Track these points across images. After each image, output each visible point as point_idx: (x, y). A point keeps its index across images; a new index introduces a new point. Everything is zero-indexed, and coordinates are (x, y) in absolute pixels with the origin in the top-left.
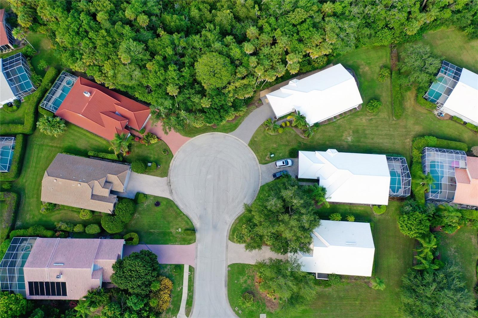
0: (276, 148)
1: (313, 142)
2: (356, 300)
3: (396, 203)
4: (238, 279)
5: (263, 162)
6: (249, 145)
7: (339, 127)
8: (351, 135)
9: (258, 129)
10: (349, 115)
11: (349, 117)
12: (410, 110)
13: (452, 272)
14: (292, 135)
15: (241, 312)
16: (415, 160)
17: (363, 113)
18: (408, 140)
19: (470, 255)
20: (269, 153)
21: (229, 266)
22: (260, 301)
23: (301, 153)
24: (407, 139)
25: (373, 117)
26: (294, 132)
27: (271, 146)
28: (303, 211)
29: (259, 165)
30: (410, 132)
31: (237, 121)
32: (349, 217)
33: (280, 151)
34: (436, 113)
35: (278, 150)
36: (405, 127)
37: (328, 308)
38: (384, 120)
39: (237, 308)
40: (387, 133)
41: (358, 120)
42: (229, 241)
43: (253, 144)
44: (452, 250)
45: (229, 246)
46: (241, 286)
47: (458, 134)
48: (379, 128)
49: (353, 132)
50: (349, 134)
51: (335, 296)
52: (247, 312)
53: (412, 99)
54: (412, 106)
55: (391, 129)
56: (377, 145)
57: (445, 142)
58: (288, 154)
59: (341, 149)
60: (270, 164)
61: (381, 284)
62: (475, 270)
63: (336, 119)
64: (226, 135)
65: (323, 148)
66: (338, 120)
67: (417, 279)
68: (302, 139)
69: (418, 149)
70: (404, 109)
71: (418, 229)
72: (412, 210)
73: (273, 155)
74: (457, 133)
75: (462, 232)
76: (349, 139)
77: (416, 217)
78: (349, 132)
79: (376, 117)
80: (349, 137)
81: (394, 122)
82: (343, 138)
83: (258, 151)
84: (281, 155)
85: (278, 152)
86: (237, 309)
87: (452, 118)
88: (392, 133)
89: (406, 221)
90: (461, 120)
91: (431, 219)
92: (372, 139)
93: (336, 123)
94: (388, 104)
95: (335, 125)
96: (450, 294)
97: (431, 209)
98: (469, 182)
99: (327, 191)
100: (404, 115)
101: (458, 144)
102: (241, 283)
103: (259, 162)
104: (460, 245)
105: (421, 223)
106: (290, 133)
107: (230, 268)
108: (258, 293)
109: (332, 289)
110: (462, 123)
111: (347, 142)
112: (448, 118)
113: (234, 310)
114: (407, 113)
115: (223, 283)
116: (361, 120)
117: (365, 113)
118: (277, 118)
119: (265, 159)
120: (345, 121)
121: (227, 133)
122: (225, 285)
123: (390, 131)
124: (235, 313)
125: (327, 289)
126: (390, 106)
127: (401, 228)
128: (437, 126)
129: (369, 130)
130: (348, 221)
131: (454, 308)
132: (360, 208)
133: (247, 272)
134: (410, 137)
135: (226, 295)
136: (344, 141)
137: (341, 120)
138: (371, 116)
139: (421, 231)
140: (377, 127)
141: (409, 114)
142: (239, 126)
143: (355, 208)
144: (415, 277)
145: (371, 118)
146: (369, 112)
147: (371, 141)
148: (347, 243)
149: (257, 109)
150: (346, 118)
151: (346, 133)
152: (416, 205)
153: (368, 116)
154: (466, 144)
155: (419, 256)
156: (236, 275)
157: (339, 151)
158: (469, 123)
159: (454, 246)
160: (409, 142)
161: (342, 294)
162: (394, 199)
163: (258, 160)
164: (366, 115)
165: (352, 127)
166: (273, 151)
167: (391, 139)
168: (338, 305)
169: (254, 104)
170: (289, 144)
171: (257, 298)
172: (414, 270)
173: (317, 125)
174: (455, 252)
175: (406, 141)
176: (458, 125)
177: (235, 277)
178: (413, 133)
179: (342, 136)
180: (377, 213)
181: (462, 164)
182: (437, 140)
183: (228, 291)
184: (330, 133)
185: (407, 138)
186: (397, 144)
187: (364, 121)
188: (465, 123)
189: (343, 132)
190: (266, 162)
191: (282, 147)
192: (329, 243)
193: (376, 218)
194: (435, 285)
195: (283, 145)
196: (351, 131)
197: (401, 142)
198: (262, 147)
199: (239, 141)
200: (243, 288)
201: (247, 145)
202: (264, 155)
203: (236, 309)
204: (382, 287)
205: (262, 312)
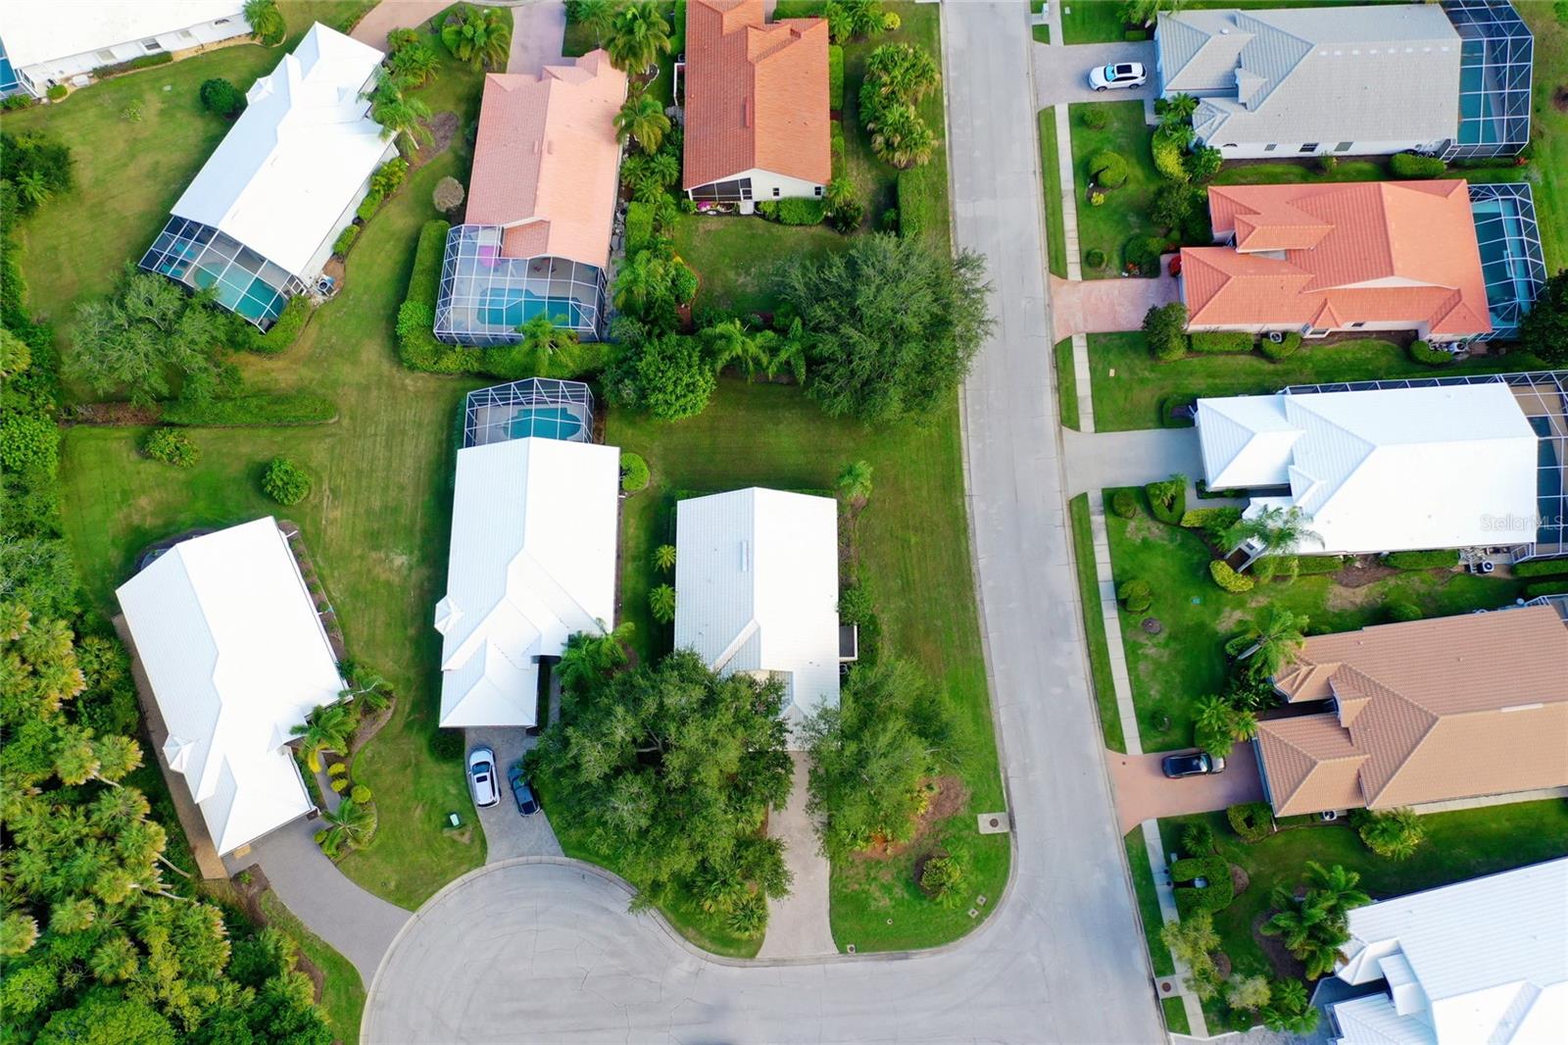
0: (427, 807)
1: (409, 679)
2: (905, 544)
3: (612, 424)
4: (880, 916)
5: (476, 850)
6: (413, 910)
7: (355, 593)
8: (387, 556)
9: (352, 879)
10: (315, 563)
11: (321, 563)
12: (306, 372)
13: (806, 284)
14: (380, 753)
15: (980, 897)
16: (476, 365)
17: (308, 518)
18: (408, 381)
19: (753, 236)
20: (447, 832)
21: (842, 951)
22: (941, 836)
23: (448, 720)
24: (404, 387)
25: (325, 486)
26: (370, 748)
27: (420, 826)
28: (650, 705)
29: (490, 866)
30: (381, 376)
31: (319, 963)
32: (660, 562)
33: (439, 793)
34: (319, 299)
35: (434, 801)
36: (364, 389)
37: (939, 623)
38: (337, 451)
39: (970, 913)
40: (383, 444)
41: (332, 532)
42: (758, 956)
43: (410, 894)
44: (741, 280)
45: (775, 956)
46: (900, 902)
47: (392, 243)
48: (365, 466)
49: (376, 548)
50: (381, 561)
51: (903, 604)
52: (981, 878)
53: (268, 364)
54: (294, 366)
55: (371, 430)
56: (422, 475)
57: (419, 280)
58: (451, 764)
59: (436, 586)
60: (485, 826)
61: (857, 472)
62: (794, 229)
63: (324, 603)
64: (374, 1000)
65: (430, 646)
66: (331, 599)
67: (833, 373)
68: (397, 718)
69: (438, 354)
70: (301, 392)
71: (690, 366)
72: (634, 380)
73: (454, 819)
74: (388, 247)
75: (692, 253)
76: (400, 560)
77: (653, 368)
78: (374, 561)
79: (325, 476)
80: (391, 561)
81: (346, 422)
82: (397, 579)
83: (436, 874)
84: (453, 791)
85: (440, 801)
86: (973, 913)
87: (339, 255)
88: (383, 429)
89: (668, 397)
90: (347, 230)
91: (657, 331)
92: (402, 488)
93: (343, 603)
94: (279, 439)
95: (348, 608)
96: (865, 293)
97: (629, 328)
98: (543, 224)
99: (580, 632)
100: (324, 390)
101: (424, 244)
102: (893, 903)
103: (477, 866)
104: (727, 260)
105: (670, 358)
106: (371, 761)
107: (849, 946)
108: (918, 843)
109: (883, 612)
110: (357, 228)
111: (410, 569)
112: (339, 269)
113: (979, 920)
114: (314, 383)
115: (897, 965)
116: (332, 522)
117: (308, 510)
118: (314, 808)
119: (468, 847)
120: (336, 574)
121: (364, 997)
122: (901, 959)
123: (376, 435)
124: (987, 916)
125: (884, 627)
126: (289, 432)
127: (689, 413)
128: (365, 298)
129: (369, 498)
130: (673, 566)
131: (902, 285)
132: (631, 531)
133: (857, 886)
134: (397, 375)
135: (933, 954)
136: (406, 578)
137: (331, 587)
138: (320, 492)
139: (696, 359)
140: (362, 472)
141: (318, 376)
142: (336, 953)
143: (631, 544)
144: (828, 378)
145: (328, 493)
146: (308, 497)
147: (411, 489)
148: (745, 569)
149: (275, 886)
150: (327, 572)
151: (378, 570)
152: (618, 368)
153: (321, 501)
154: (427, 224)
155: (768, 368)
156: (869, 921)
157: (443, 593)
158: (357, 211)
159: (731, 275)
160: (415, 380)
161: (896, 584)
162: (601, 430)
163: (469, 870)
164: (317, 508)
165: (358, 552)
166: (437, 819)
167: (403, 433)
168: (926, 594)
170: (413, 761)
171: (935, 845)
172: (809, 383)
173: (345, 668)
174: (748, 273)
175: (411, 388)
176: (363, 241)
177: (874, 925)
178: (386, 367)
179: (388, 584)
180: (646, 479)
181: (488, 239)
182: (412, 300)
183: (922, 946)
184: (378, 623)
185: (403, 384)
186: (422, 414)
187: (337, 513)
188: (358, 221)
189: (374, 581)
190: (477, 842)
191: (425, 786)
192: (748, 622)
193: (661, 483)
194: (846, 330)
195: (416, 783)
196: (374, 555)
197: (414, 404)
198: (424, 857)
199: (396, 948)
200: (906, 896)
201: (414, 916)
202: (451, 851)
203: (973, 916)
204: (864, 468)
205: (974, 827)
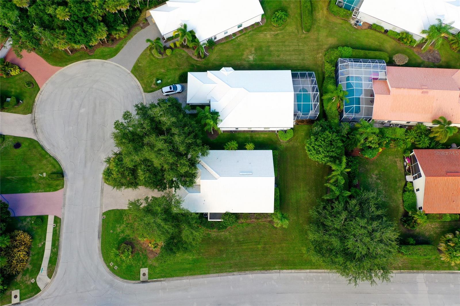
0: (164, 73)
1: (208, 64)
2: (258, 243)
4: (114, 228)
5: (149, 89)
6: (132, 72)
7: (239, 45)
8: (253, 53)
9: (143, 53)
10: (251, 31)
11: (250, 33)
12: (322, 22)
14: (183, 57)
15: (117, 267)
16: (327, 75)
17: (267, 28)
18: (321, 54)
19: (396, 181)
20: (155, 79)
21: (104, 214)
22: (140, 253)
23: (190, 75)
24: (318, 53)
25: (279, 32)
26: (185, 54)
27: (158, 71)
28: (175, 130)
29: (144, 94)
30: (322, 45)
31: (118, 46)
33: (169, 76)
34: (353, 22)
35: (166, 75)
36: (317, 40)
37: (224, 256)
38: (292, 34)
39: (112, 263)
40: (295, 49)
41: (262, 35)
42: (105, 184)
43: (137, 71)
44: (374, 176)
45: (105, 190)
46: (118, 235)
47: (379, 44)
48: (287, 43)
49: (256, 50)
50: (251, 52)
51: (233, 241)
52: (124, 268)
53: (325, 9)
54: (324, 17)
55: (300, 44)
56: (284, 62)
57: (362, 53)
58: (178, 79)
60: (157, 92)
62: (401, 199)
63: (236, 36)
64: (105, 62)
65: (217, 68)
66: (237, 37)
68: (195, 62)
69: (331, 62)
70: (314, 21)
72: (321, 131)
73: (159, 82)
74: (377, 43)
75: (385, 156)
76: (251, 58)
77: (326, 137)
78: (251, 50)
79: (283, 31)
80: (251, 55)
81: (303, 36)
82: (244, 57)
83: (142, 77)
84: (169, 81)
85: (166, 77)
86: (112, 264)
87: (371, 27)
88: (301, 48)
89: (313, 143)
90: (382, 28)
92: (278, 56)
93: (236, 41)
94: (296, 16)
95: (234, 43)
97: (345, 128)
98: (388, 92)
99: (220, 116)
100: (316, 27)
101: (377, 53)
102: (118, 233)
103: (144, 90)
104: (383, 170)
106: (180, 54)
107: (105, 216)
108: (138, 242)
109: (229, 232)
110: (383, 31)
111: (248, 61)
112: (367, 27)
113: (109, 266)
114: (319, 24)
115: (97, 234)
116: (265, 35)
117: (270, 27)
118: (166, 39)
119: (150, 87)
120: (246, 38)
121: (106, 59)
122: (98, 236)
123: (299, 46)
124: (110, 270)
125: (223, 233)
126: (299, 19)
127: (308, 153)
128: (354, 37)
129: (274, 46)
132: (263, 136)
133: (125, 219)
134: (323, 51)
135: (99, 248)
136: (244, 60)
137: (241, 37)
138: (277, 31)
140: (284, 43)
141: (321, 25)
142: (120, 50)
143: (257, 136)
144: (324, 208)
145: (276, 33)
146: (274, 26)
147: (277, 59)
149: (143, 30)
150: (247, 35)
151: (247, 51)
152: (327, 125)
153: (273, 31)
154: (386, 54)
155: (329, 183)
156: (113, 224)
157: (235, 69)
158: (390, 30)
159: (376, 172)
160: (321, 57)
161: (241, 238)
162: (303, 123)
163: (143, 87)
164: (271, 30)
165: (254, 44)
166: (160, 76)
167: (300, 55)
168: (236, 251)
169: (138, 25)
170: (180, 68)
171: (137, 250)
173: (211, 43)
174: (377, 179)
175: (318, 56)
176: (378, 34)
177: (111, 225)
178: (326, 47)
179: (243, 55)
180: (284, 140)
181: (381, 76)
182: (353, 51)
183: (102, 243)
184: (228, 53)
185: (320, 53)
186: (308, 60)
187: (269, 37)
188: (386, 31)
189: (243, 50)
190: (151, 90)
191: (172, 72)
192: (219, 175)
193: (282, 146)
195: (173, 69)
196: (253, 49)
197: (311, 57)
198: (148, 73)
199: (120, 67)
200: (120, 238)
201: (130, 72)
202: (149, 81)
203: (110, 264)
204: (286, 224)
205: (143, 266)
